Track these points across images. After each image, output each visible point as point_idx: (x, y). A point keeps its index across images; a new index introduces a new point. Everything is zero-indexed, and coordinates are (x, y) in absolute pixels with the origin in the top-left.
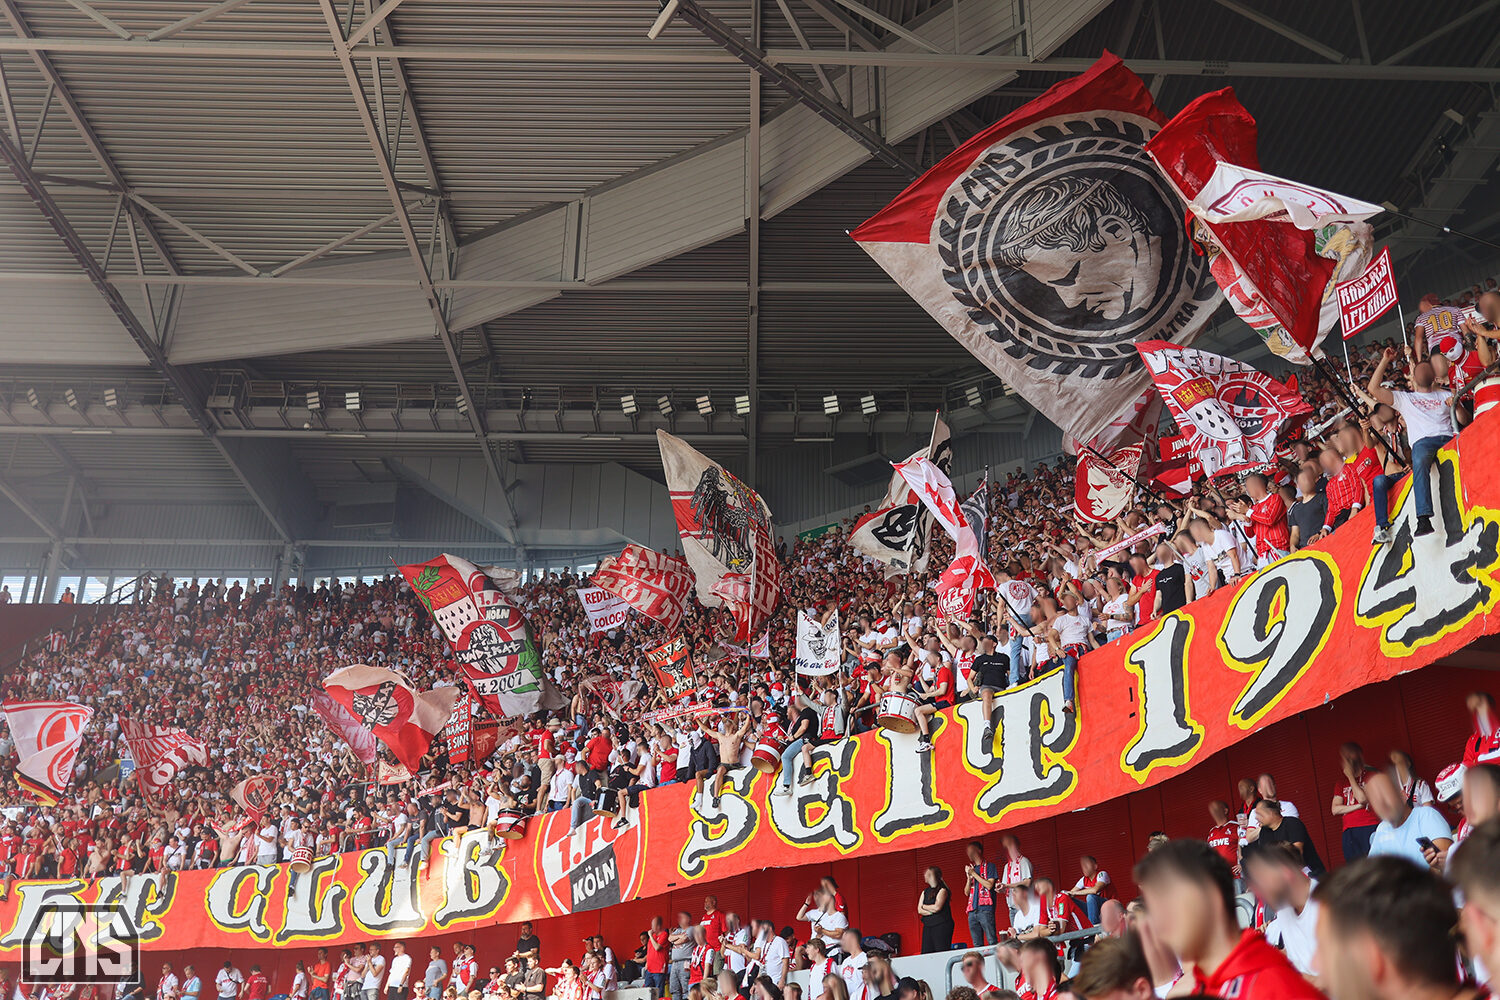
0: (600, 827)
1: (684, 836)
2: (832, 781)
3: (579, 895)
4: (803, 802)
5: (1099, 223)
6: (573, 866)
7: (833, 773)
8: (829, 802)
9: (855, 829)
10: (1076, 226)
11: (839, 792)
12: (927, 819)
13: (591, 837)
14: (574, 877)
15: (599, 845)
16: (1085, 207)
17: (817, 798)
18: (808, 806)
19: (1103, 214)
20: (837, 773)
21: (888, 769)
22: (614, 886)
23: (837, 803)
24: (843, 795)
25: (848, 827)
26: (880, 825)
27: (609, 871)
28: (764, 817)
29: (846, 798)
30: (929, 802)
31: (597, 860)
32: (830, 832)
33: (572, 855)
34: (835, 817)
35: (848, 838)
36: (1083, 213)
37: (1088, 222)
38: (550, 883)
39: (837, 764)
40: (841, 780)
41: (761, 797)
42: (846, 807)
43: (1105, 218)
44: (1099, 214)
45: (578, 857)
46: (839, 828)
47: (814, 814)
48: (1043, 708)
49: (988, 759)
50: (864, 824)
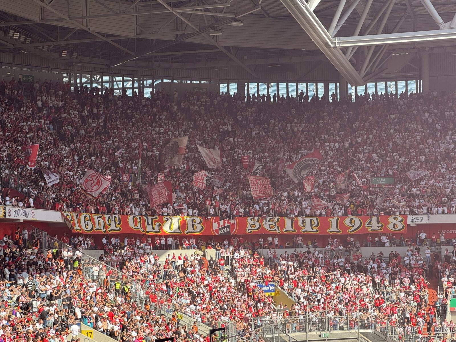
0: (226, 221)
1: (246, 226)
2: (275, 223)
3: (220, 232)
4: (270, 225)
6: (220, 227)
8: (275, 226)
12: (292, 231)
13: (224, 223)
14: (220, 229)
15: (226, 224)
17: (272, 225)
18: (271, 226)
21: (285, 223)
22: (229, 232)
24: (277, 225)
25: (278, 230)
26: (284, 230)
27: (228, 229)
28: (262, 226)
30: (292, 229)
31: (226, 227)
32: (275, 230)
33: (220, 225)
34: (276, 228)
35: (279, 232)
38: (214, 229)
39: (276, 220)
40: (277, 223)
41: (261, 222)
42: (278, 227)
45: (222, 226)
46: (277, 230)
47: (272, 227)
48: (313, 221)
49: (303, 225)
50: (281, 230)
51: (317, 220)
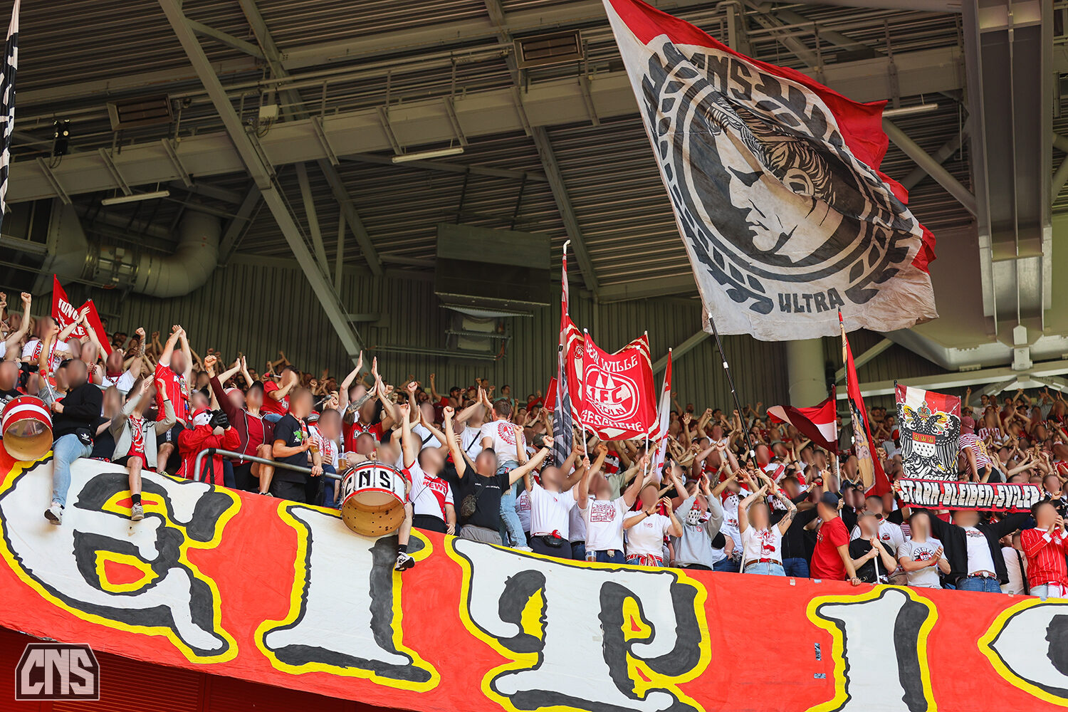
2: (167, 540)
4: (88, 541)
5: (790, 172)
7: (169, 524)
8: (159, 568)
9: (218, 628)
10: (770, 158)
11: (183, 559)
12: (380, 668)
16: (789, 148)
17: (128, 549)
18: (102, 556)
19: (800, 167)
20: (183, 530)
21: (299, 565)
23: (175, 574)
24: (194, 568)
26: (280, 640)
29: (198, 574)
30: (384, 639)
32: (162, 616)
34: (173, 594)
35: (206, 641)
36: (784, 153)
37: (782, 164)
39: (184, 512)
40: (189, 543)
42: (197, 589)
43: (799, 172)
44: (797, 164)
46: (182, 615)
47: (119, 574)
48: (629, 606)
49: (511, 630)
50: (240, 627)
51: (682, 597)
